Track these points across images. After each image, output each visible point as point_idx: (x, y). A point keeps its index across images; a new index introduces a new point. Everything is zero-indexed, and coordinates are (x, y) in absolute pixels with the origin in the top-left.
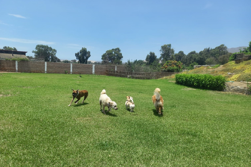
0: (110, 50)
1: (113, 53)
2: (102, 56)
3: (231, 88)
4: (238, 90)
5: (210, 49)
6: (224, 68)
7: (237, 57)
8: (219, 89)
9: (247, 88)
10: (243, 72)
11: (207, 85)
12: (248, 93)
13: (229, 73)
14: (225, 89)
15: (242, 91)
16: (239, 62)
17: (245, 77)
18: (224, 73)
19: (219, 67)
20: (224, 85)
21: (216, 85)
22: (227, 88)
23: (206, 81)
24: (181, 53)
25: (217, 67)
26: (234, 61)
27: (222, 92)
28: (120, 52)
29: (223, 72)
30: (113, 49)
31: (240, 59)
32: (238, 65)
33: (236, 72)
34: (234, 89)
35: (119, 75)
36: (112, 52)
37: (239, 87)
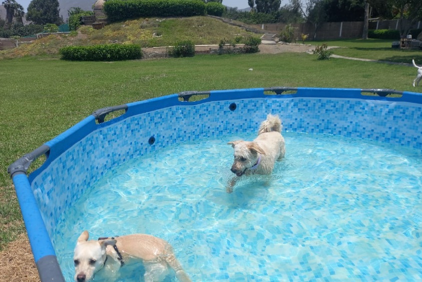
7: (84, 20)
9: (165, 52)
12: (167, 56)
13: (112, 41)
15: (164, 55)
16: (100, 28)
18: (102, 40)
25: (76, 34)
29: (97, 41)
31: (100, 24)
34: (154, 55)
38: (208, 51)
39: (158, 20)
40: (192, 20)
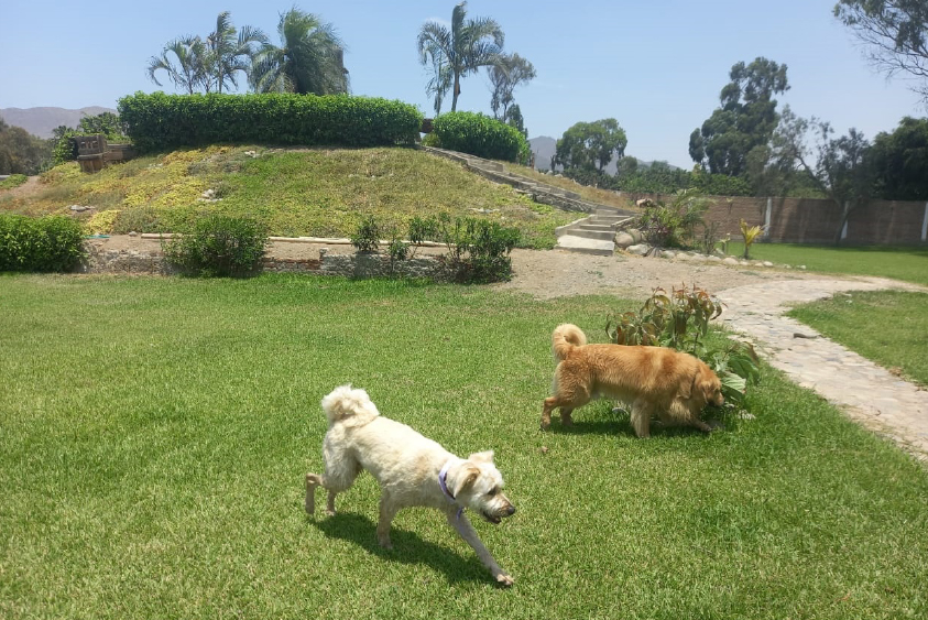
3: (108, 259)
4: (130, 264)
6: (46, 189)
7: (80, 149)
8: (63, 267)
9: (161, 254)
10: (124, 201)
11: (14, 256)
12: (166, 270)
13: (75, 207)
14: (87, 264)
15: (147, 266)
16: (97, 169)
17: (137, 218)
18: (57, 204)
19: (23, 186)
20: (80, 249)
21: (52, 252)
22: (94, 262)
23: (8, 240)
25: (18, 183)
26: (76, 163)
27: (80, 277)
29: (47, 204)
31: (97, 158)
32: (92, 177)
33: (99, 201)
34: (119, 262)
37: (133, 253)
38: (314, 261)
39: (252, 152)
40: (359, 159)
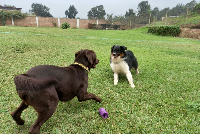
0: (95, 7)
1: (98, 10)
2: (88, 13)
5: (182, 6)
24: (156, 9)
28: (104, 9)
30: (97, 7)
35: (99, 28)
36: (96, 9)
